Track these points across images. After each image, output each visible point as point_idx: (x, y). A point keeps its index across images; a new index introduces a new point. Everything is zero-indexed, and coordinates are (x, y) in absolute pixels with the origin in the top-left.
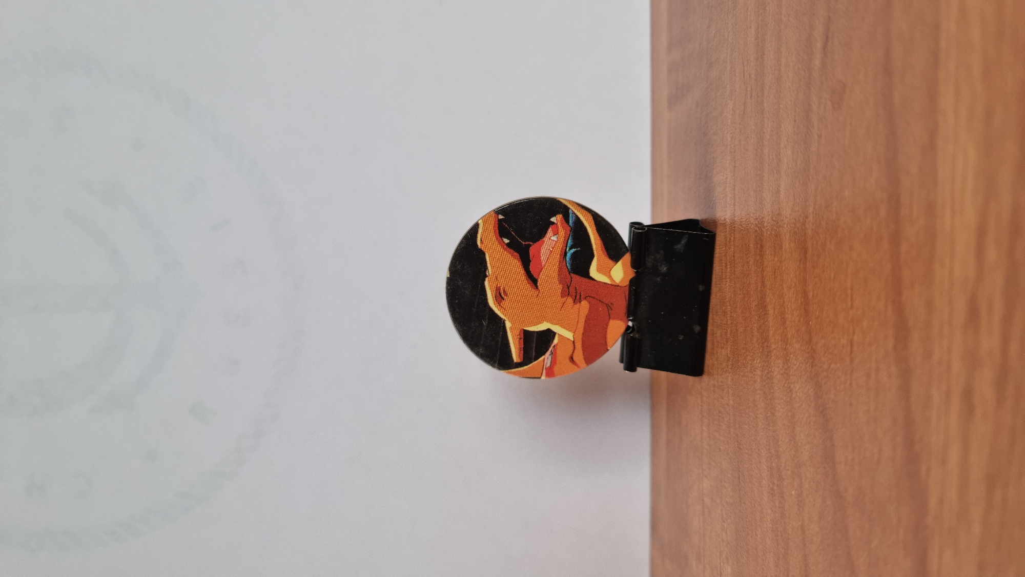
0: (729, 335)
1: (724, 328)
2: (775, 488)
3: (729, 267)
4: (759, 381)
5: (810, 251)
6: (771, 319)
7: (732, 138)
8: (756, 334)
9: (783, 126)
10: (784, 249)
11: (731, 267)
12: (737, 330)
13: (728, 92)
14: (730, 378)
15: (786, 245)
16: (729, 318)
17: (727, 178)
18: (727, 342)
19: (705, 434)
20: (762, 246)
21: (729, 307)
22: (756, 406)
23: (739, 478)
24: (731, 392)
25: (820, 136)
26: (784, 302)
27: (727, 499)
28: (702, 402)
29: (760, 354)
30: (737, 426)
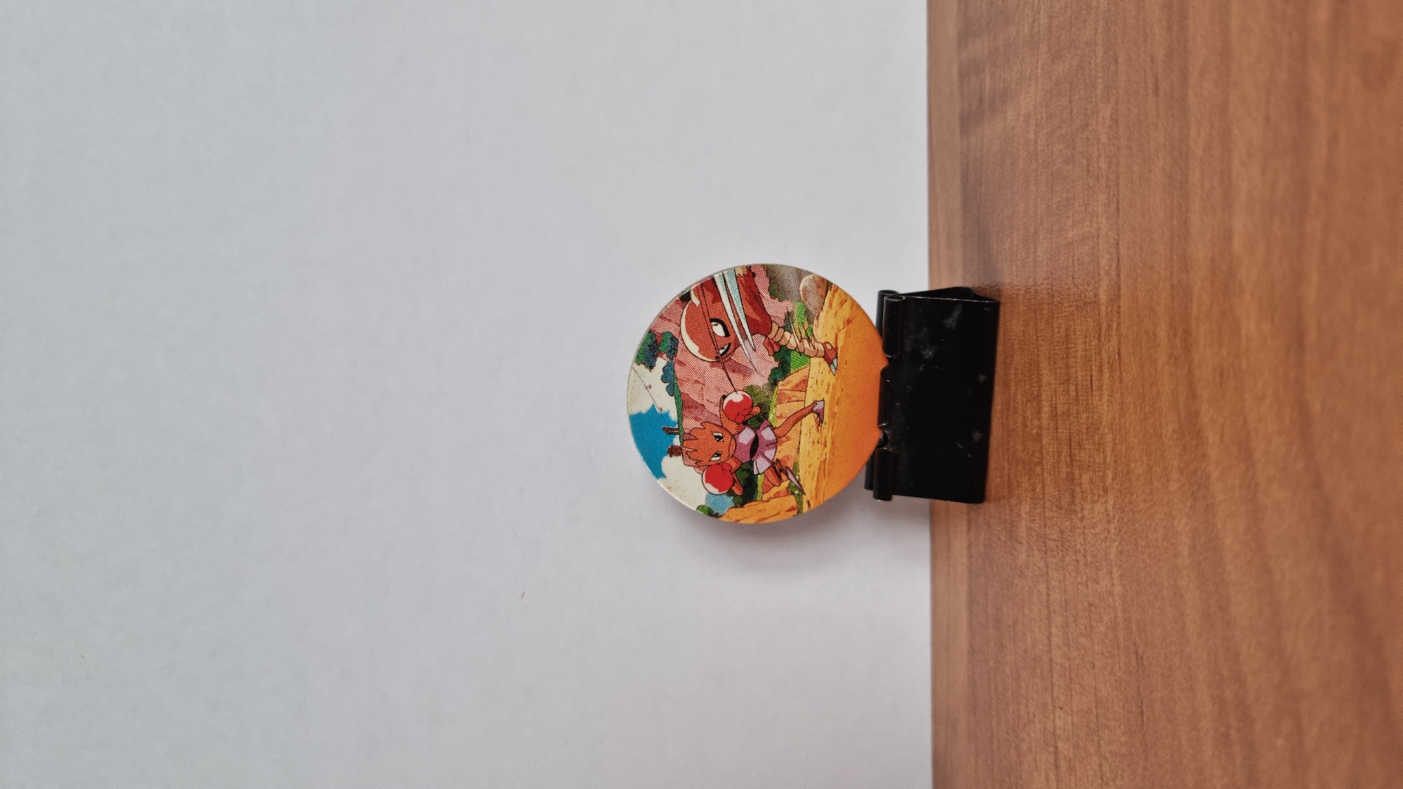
0: (1109, 481)
1: (1097, 469)
2: (1233, 733)
3: (1106, 371)
4: (1186, 553)
5: (1312, 335)
6: (1213, 453)
7: (1110, 164)
8: (1175, 475)
9: (1236, 131)
10: (1244, 331)
11: (1111, 370)
12: (1128, 472)
13: (1099, 90)
14: (1115, 548)
15: (1249, 326)
16: (1109, 454)
17: (1098, 229)
18: (1105, 490)
19: (1055, 640)
20: (1187, 334)
21: (1111, 436)
22: (1181, 596)
23: (1142, 713)
24: (1116, 573)
25: (1333, 140)
26: (1245, 422)
27: (1113, 748)
28: (1048, 588)
29: (1187, 510)
30: (1134, 627)
